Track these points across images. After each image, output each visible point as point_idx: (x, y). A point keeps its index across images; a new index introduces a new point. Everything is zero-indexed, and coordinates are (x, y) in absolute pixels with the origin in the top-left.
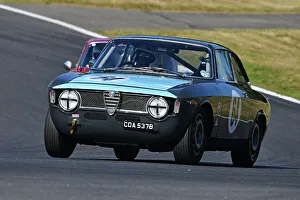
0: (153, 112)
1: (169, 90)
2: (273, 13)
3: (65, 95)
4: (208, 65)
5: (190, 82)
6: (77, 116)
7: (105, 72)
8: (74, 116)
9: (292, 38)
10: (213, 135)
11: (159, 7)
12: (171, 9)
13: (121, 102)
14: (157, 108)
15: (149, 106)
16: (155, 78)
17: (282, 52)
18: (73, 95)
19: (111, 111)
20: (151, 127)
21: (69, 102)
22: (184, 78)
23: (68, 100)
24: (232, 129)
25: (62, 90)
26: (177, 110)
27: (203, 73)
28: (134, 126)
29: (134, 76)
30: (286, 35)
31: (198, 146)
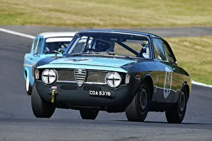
0: (110, 83)
1: (122, 67)
2: (176, 27)
3: (46, 73)
4: (148, 49)
5: (136, 61)
6: (55, 87)
7: (74, 56)
8: (53, 87)
9: (190, 42)
10: (153, 100)
11: (99, 25)
12: (107, 26)
13: (87, 76)
14: (113, 80)
15: (108, 79)
16: (111, 59)
17: (183, 52)
18: (52, 73)
19: (80, 83)
20: (109, 94)
21: (50, 77)
22: (131, 59)
23: (48, 76)
24: (166, 95)
25: (44, 69)
26: (127, 81)
27: (144, 55)
28: (97, 93)
29: (95, 58)
30: (186, 41)
31: (143, 107)
